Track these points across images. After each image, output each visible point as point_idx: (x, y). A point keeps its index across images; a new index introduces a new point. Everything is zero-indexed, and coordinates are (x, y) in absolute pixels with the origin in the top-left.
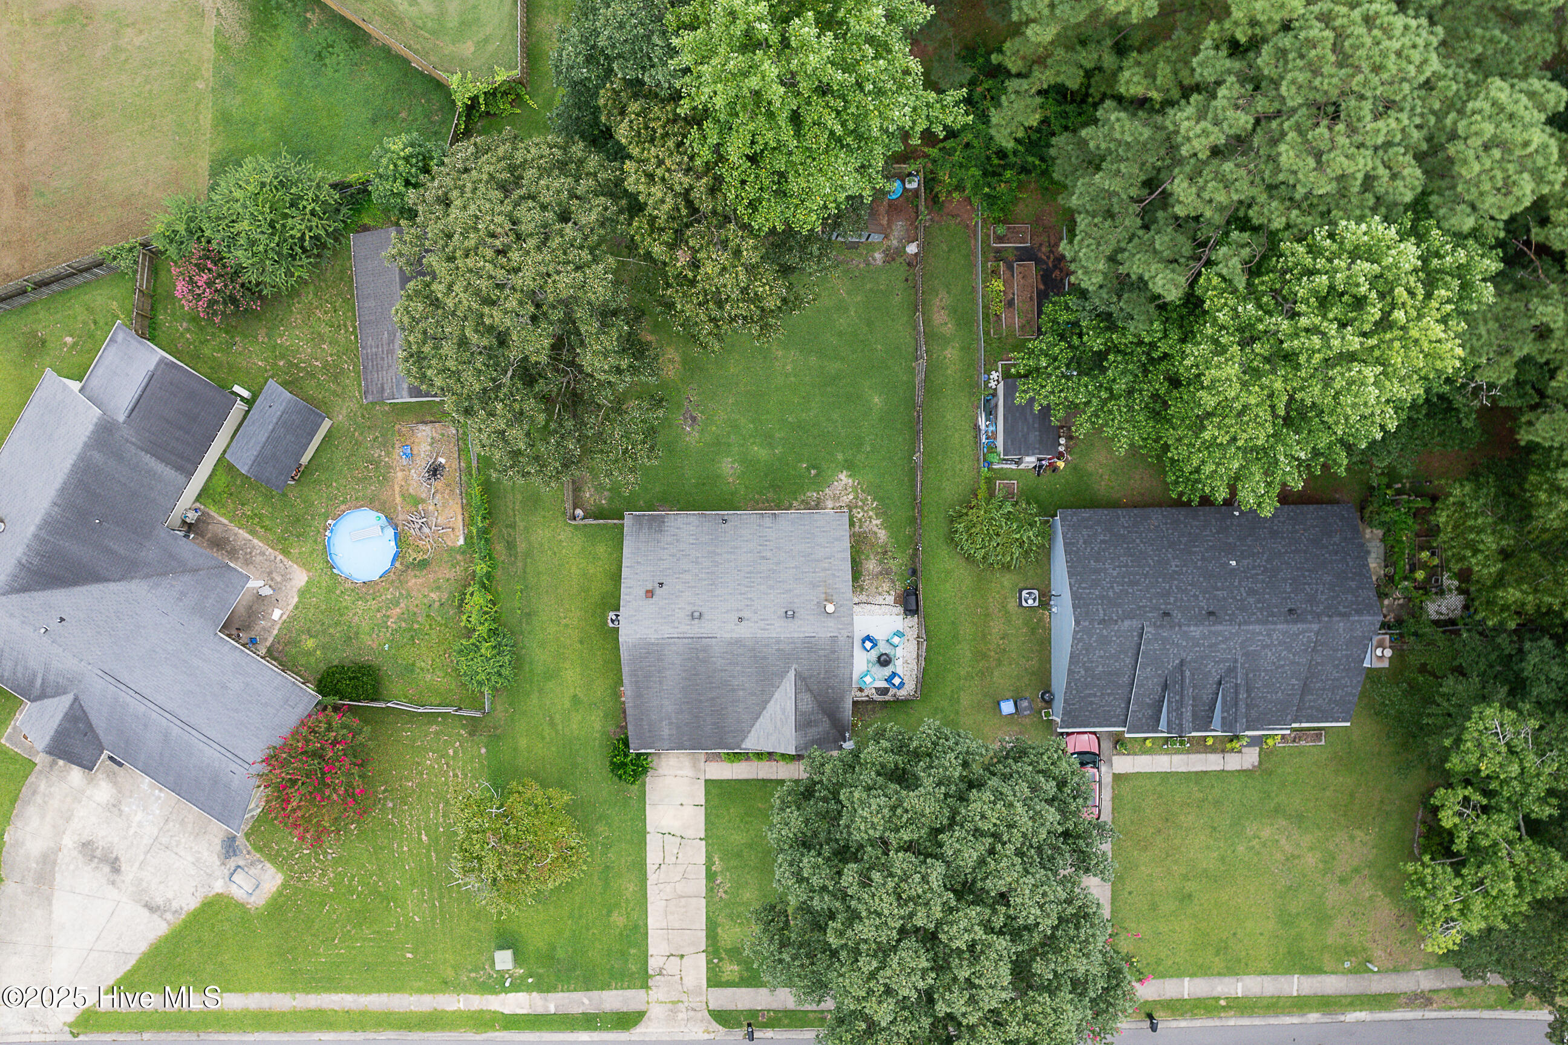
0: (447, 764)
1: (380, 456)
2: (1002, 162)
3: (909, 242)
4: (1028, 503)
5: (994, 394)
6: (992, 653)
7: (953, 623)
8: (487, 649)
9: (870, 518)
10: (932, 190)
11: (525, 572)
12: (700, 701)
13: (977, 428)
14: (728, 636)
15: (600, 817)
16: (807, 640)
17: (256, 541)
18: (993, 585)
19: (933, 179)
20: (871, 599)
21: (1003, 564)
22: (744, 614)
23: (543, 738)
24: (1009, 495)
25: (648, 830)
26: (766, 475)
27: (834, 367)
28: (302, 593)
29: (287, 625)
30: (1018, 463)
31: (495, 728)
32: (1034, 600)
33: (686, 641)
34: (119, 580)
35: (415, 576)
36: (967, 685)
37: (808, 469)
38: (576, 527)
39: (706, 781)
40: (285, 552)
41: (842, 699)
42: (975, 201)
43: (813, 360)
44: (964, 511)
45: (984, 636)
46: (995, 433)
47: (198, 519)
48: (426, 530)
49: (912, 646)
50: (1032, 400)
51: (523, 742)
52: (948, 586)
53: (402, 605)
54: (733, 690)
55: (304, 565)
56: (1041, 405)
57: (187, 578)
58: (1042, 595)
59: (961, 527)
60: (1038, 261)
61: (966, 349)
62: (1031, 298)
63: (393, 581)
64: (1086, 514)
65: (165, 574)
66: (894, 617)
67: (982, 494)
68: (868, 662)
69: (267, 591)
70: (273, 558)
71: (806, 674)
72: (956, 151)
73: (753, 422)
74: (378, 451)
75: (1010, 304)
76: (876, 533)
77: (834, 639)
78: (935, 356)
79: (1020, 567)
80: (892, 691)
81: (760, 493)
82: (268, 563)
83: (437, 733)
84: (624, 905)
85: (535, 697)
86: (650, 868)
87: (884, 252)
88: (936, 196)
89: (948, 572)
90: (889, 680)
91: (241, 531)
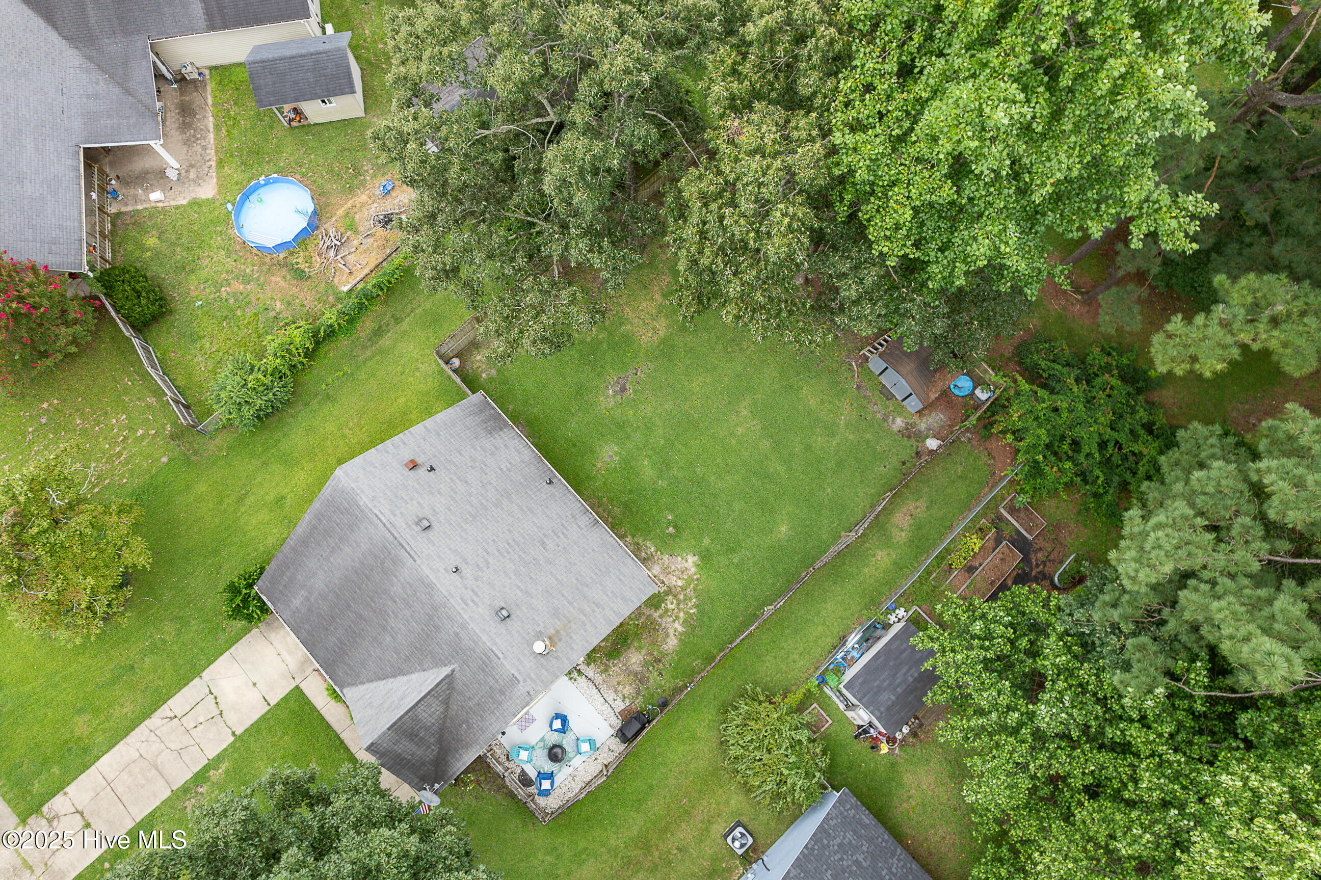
0: (125, 438)
1: (367, 171)
2: (1070, 453)
3: (934, 437)
4: (824, 753)
5: (887, 626)
6: (656, 854)
7: (651, 787)
8: (258, 380)
9: (677, 617)
10: (993, 415)
11: (365, 363)
12: (349, 606)
13: (843, 640)
14: (427, 571)
15: (180, 618)
16: (490, 653)
17: (212, 136)
18: (720, 791)
19: (1004, 407)
20: (603, 688)
21: (746, 783)
22: (465, 570)
23: (220, 503)
24: (813, 727)
25: (204, 674)
26: (631, 492)
27: (776, 467)
28: (194, 203)
29: (155, 212)
30: (849, 706)
31: (196, 453)
32: (742, 846)
33: (388, 535)
34: (65, 38)
35: (284, 277)
36: (605, 857)
37: (669, 523)
38: (442, 372)
39: (297, 687)
40: (221, 163)
41: (467, 746)
42: (1021, 458)
43: (765, 445)
44: (762, 698)
45: (665, 830)
46: (854, 661)
47: (194, 81)
48: (332, 253)
49: (593, 768)
50: (931, 653)
51: (201, 488)
52: (681, 748)
53: (249, 287)
54: (384, 629)
55: (220, 186)
56: (935, 667)
57: (115, 91)
58: (754, 848)
59: (744, 708)
60: (1026, 560)
61: (899, 567)
62: (993, 583)
63: (264, 264)
64: (867, 819)
65: (104, 71)
66: (606, 725)
67: (794, 699)
68: (542, 740)
69: (172, 174)
70: (208, 158)
71: (459, 686)
72: (1044, 402)
73: (667, 440)
74: (370, 166)
75: (970, 570)
76: (667, 635)
77: (514, 680)
78: (867, 545)
79: (759, 803)
80: (533, 790)
81: (610, 500)
82: (199, 158)
83: (149, 407)
84: (103, 718)
85: (256, 463)
86: (164, 711)
87: (907, 424)
88: (992, 425)
89: (693, 737)
90: (542, 776)
91: (211, 119)
